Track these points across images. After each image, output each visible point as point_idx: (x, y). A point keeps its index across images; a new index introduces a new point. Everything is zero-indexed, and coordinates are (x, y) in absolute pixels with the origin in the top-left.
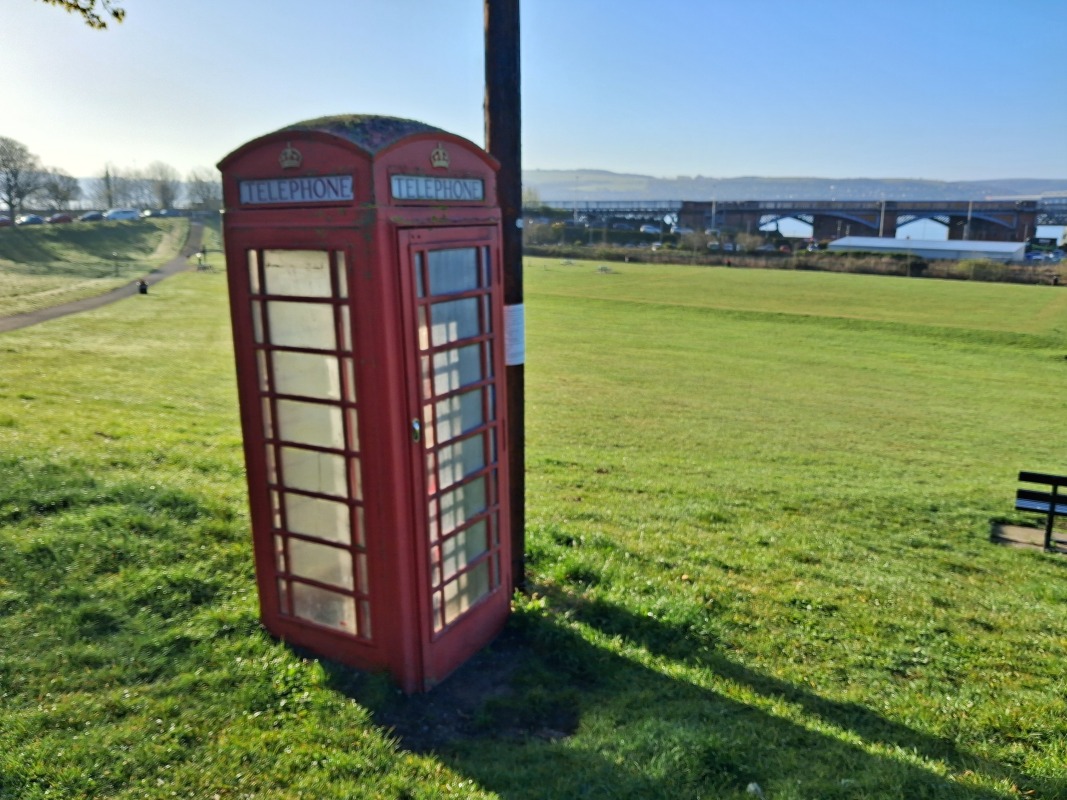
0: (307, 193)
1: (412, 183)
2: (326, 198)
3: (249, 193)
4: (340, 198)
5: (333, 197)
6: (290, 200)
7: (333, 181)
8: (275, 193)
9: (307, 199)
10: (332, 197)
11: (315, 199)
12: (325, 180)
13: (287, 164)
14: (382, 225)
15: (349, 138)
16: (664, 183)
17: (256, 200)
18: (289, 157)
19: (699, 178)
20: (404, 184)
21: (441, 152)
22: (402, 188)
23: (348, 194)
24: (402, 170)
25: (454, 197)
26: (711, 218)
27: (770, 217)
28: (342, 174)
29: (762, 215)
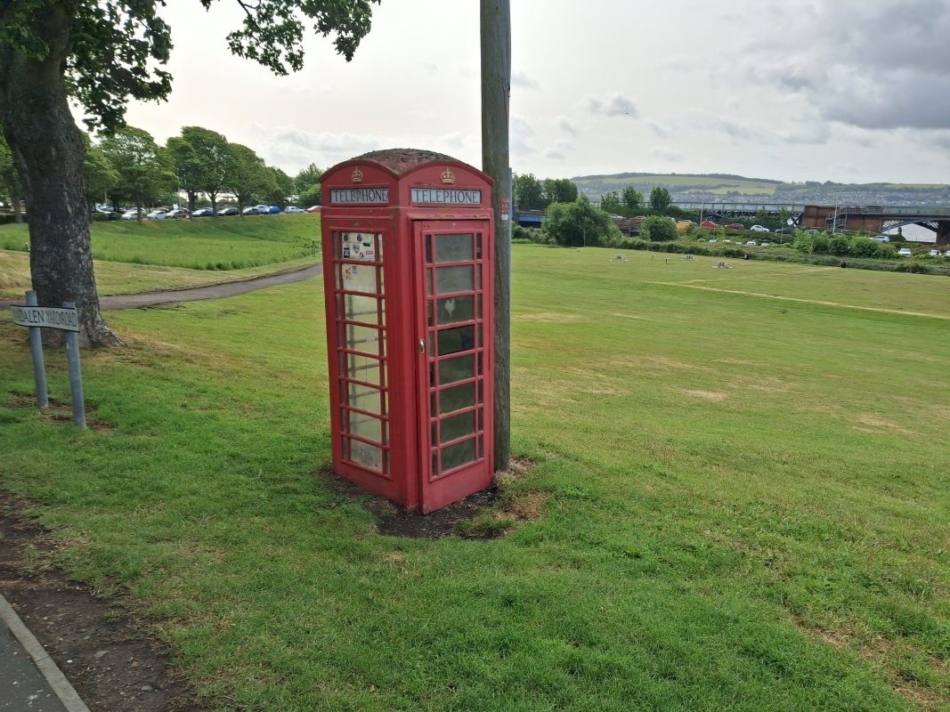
0: (365, 198)
1: (427, 193)
2: (375, 202)
3: (335, 198)
4: (382, 202)
8: (349, 198)
9: (365, 202)
10: (378, 201)
11: (369, 202)
12: (374, 190)
13: (355, 180)
14: (403, 218)
15: (383, 164)
17: (339, 202)
18: (357, 175)
20: (420, 193)
21: (448, 173)
23: (386, 200)
24: (419, 186)
25: (458, 202)
26: (832, 221)
27: (893, 222)
28: (383, 188)
29: (884, 220)
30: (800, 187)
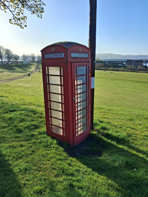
0: (56, 56)
1: (75, 54)
2: (59, 57)
3: (46, 56)
4: (62, 57)
5: (61, 57)
6: (53, 57)
7: (61, 54)
8: (51, 56)
9: (56, 57)
11: (57, 57)
12: (59, 54)
13: (53, 51)
14: (69, 62)
15: (64, 46)
16: (124, 56)
17: (47, 57)
18: (53, 49)
19: (131, 55)
20: (73, 54)
21: (80, 48)
22: (73, 55)
23: (63, 56)
24: (73, 52)
25: (83, 57)
26: (133, 63)
27: (145, 63)
28: (62, 52)
29: (143, 63)
30: (125, 56)
